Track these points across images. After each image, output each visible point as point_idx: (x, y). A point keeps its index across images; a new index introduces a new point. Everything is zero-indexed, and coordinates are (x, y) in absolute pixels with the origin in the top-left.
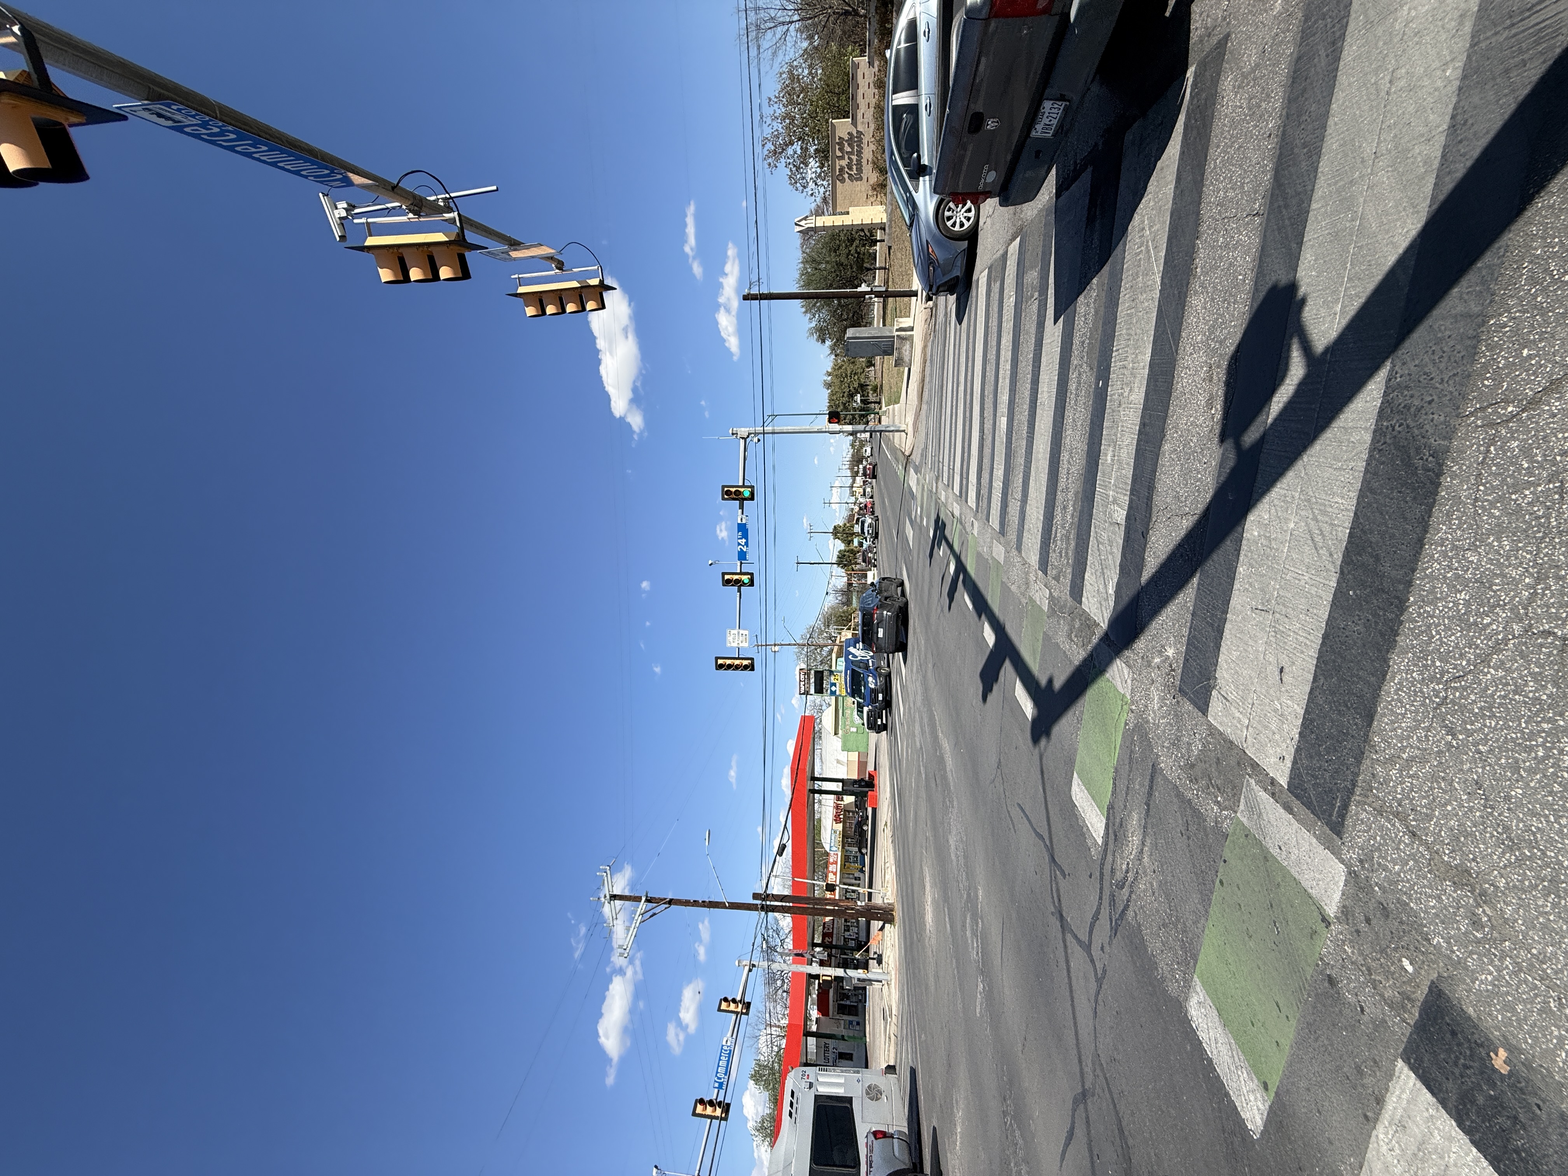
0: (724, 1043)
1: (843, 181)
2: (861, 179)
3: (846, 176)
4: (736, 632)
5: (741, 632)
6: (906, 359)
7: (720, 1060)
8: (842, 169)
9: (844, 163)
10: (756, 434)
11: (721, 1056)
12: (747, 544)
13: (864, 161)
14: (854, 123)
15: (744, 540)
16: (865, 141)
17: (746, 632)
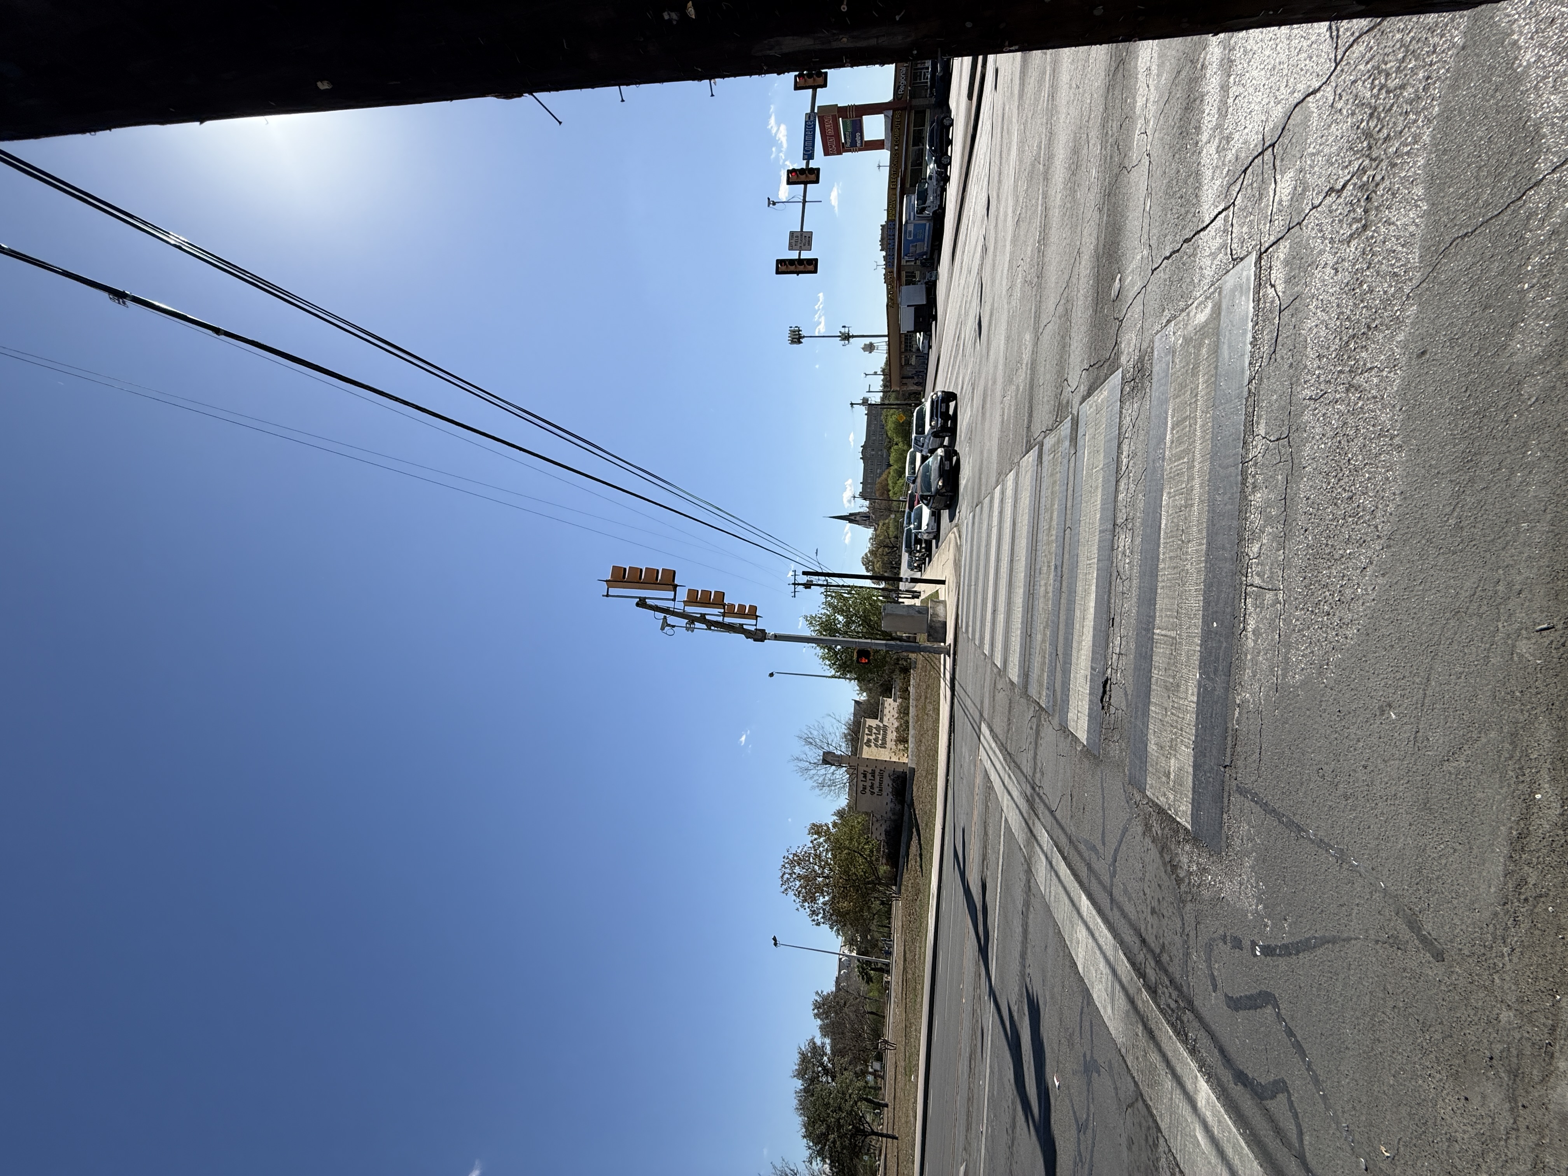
1: (869, 746)
2: (885, 748)
3: (872, 744)
8: (869, 741)
9: (873, 737)
13: (888, 740)
14: (881, 721)
16: (889, 732)
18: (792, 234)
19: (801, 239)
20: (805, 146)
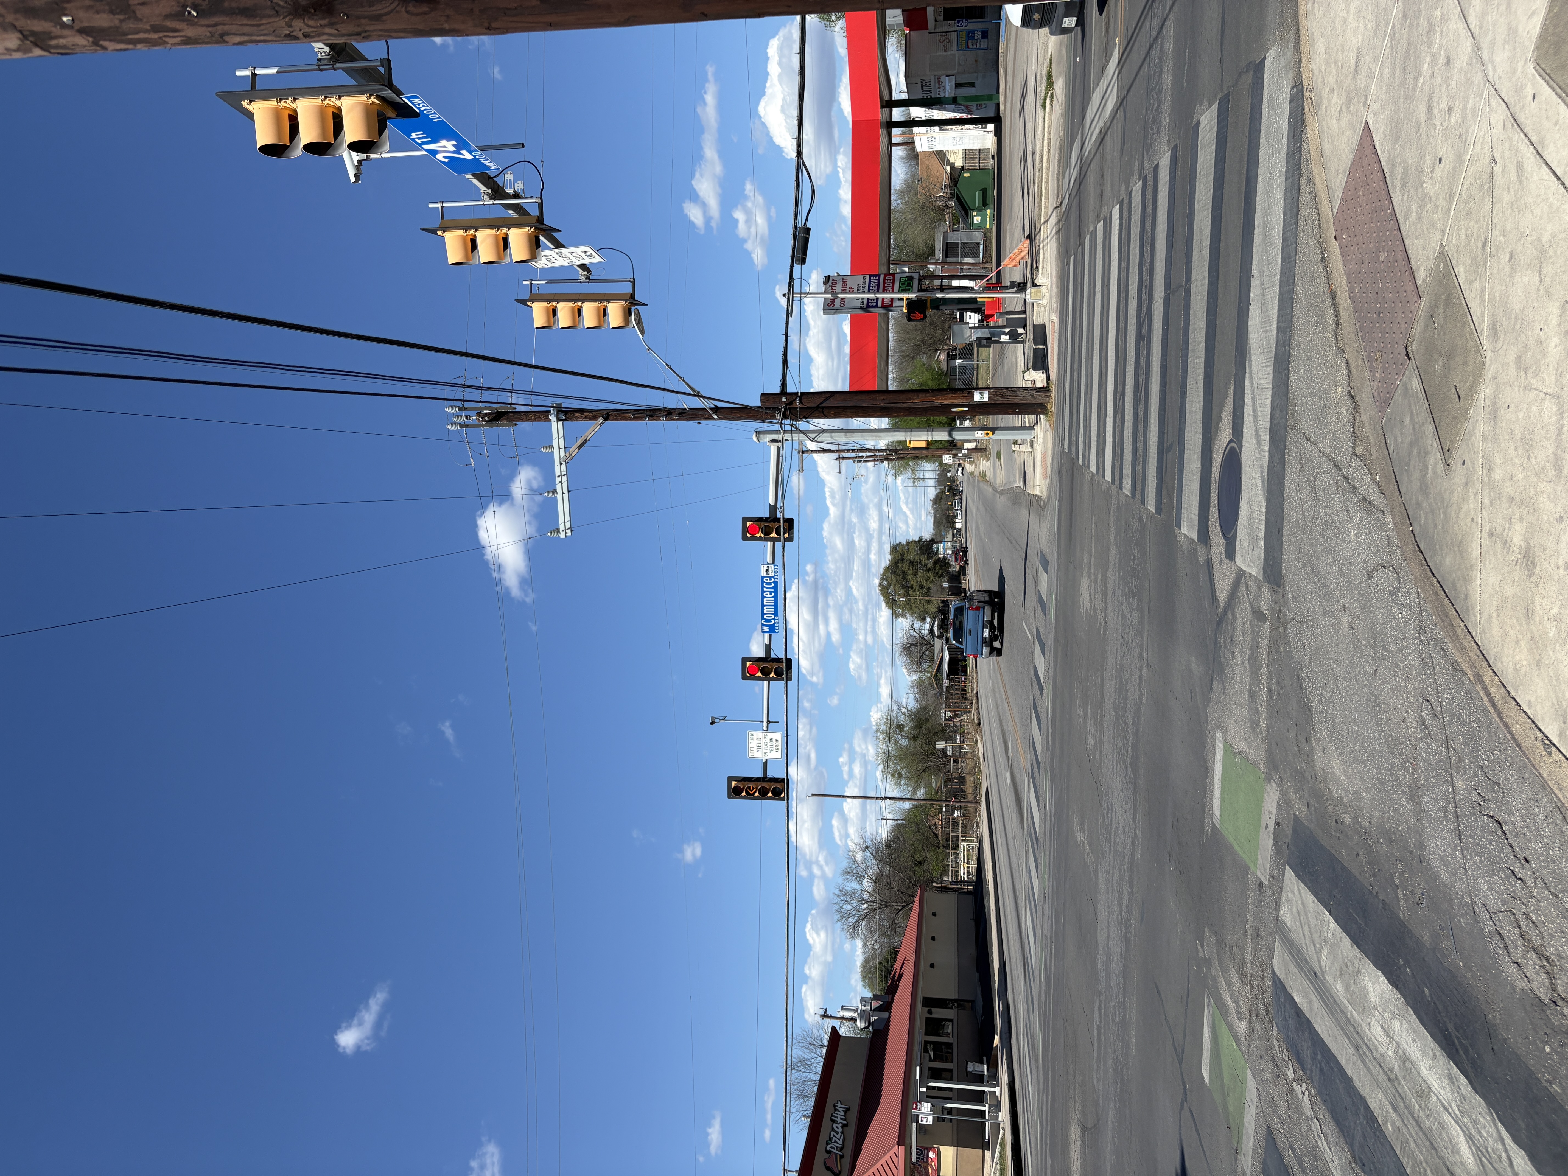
0: (764, 574)
7: (763, 597)
11: (763, 592)
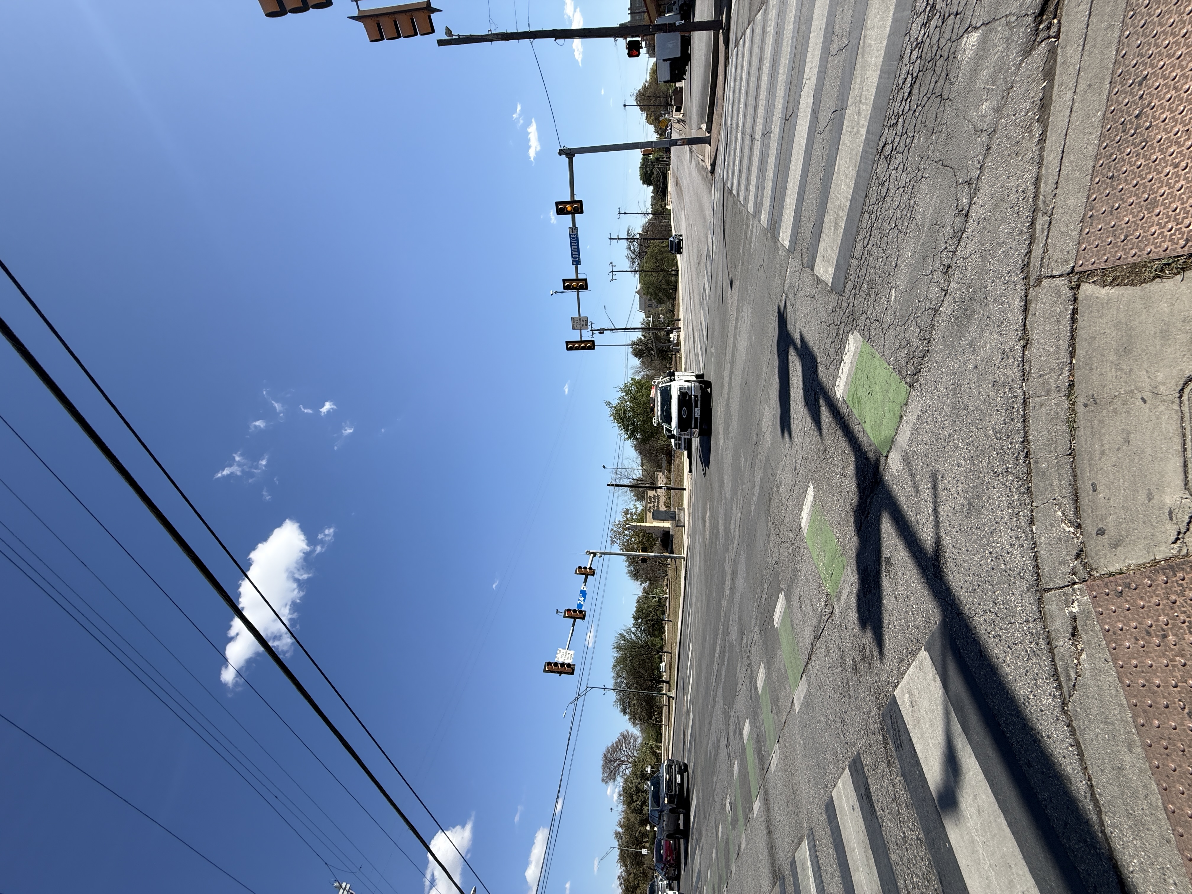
4: (564, 651)
5: (569, 651)
6: (682, 521)
8: (650, 507)
9: (651, 505)
10: (601, 553)
12: (584, 601)
15: (583, 598)
16: (661, 498)
17: (572, 652)
18: (573, 319)
19: (580, 322)
20: (572, 255)
